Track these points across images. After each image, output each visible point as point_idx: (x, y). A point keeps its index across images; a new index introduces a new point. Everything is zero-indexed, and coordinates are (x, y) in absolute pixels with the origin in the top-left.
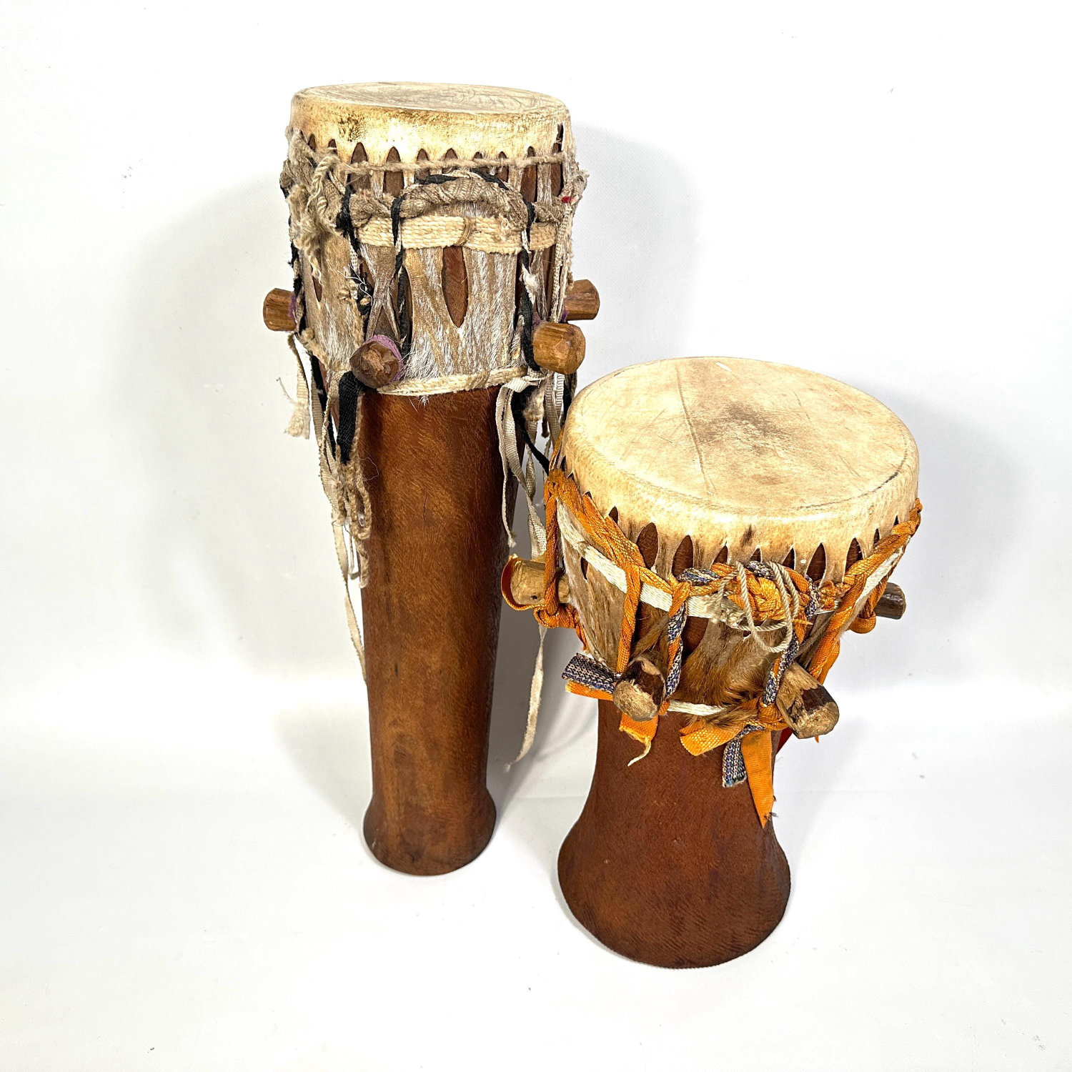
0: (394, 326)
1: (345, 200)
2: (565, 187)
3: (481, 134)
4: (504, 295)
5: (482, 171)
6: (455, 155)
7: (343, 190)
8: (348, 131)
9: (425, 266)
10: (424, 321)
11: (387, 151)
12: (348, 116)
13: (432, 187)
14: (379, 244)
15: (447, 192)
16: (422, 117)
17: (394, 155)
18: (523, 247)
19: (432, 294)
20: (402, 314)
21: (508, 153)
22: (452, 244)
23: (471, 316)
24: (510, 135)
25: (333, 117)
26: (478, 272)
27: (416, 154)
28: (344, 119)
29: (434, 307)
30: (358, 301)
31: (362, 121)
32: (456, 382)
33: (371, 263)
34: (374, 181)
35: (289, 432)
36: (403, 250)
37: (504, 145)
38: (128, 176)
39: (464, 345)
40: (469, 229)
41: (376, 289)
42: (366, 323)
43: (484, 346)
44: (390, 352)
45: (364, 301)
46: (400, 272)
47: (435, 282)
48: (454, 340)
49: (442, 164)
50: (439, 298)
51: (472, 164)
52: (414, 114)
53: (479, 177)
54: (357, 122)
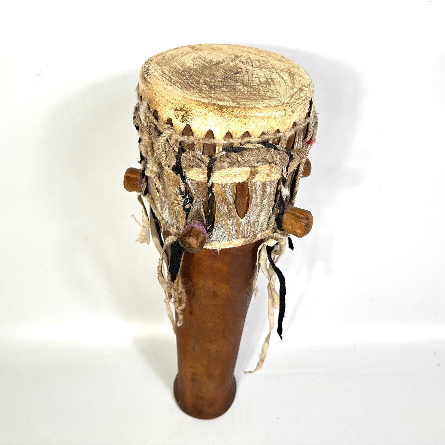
0: (204, 218)
1: (178, 157)
2: (309, 134)
3: (266, 121)
4: (269, 199)
5: (265, 143)
6: (249, 134)
7: (177, 150)
8: (180, 116)
9: (225, 192)
10: (222, 217)
11: (206, 132)
12: (180, 107)
13: (234, 155)
14: (198, 180)
15: (243, 158)
16: (229, 113)
17: (210, 134)
18: (283, 176)
19: (228, 205)
20: (210, 215)
21: (282, 129)
22: (242, 181)
23: (250, 213)
24: (283, 119)
25: (170, 104)
26: (256, 192)
27: (224, 134)
28: (178, 108)
29: (228, 210)
30: (184, 206)
31: (190, 112)
32: (239, 242)
33: (192, 188)
34: (197, 147)
35: (138, 241)
36: (213, 184)
37: (279, 125)
38: (40, 75)
39: (243, 226)
40: (253, 174)
41: (194, 201)
42: (187, 215)
43: (255, 224)
44: (201, 233)
45: (187, 207)
46: (210, 195)
47: (231, 199)
48: (239, 225)
49: (240, 141)
50: (232, 207)
51: (260, 140)
52: (224, 110)
53: (263, 146)
54: (186, 112)
